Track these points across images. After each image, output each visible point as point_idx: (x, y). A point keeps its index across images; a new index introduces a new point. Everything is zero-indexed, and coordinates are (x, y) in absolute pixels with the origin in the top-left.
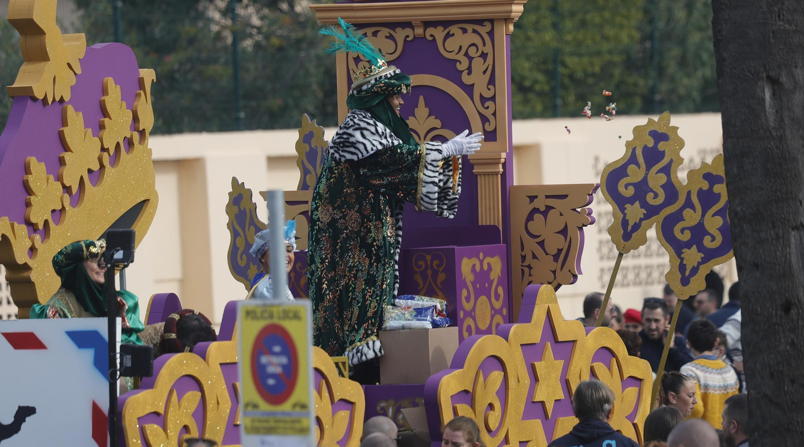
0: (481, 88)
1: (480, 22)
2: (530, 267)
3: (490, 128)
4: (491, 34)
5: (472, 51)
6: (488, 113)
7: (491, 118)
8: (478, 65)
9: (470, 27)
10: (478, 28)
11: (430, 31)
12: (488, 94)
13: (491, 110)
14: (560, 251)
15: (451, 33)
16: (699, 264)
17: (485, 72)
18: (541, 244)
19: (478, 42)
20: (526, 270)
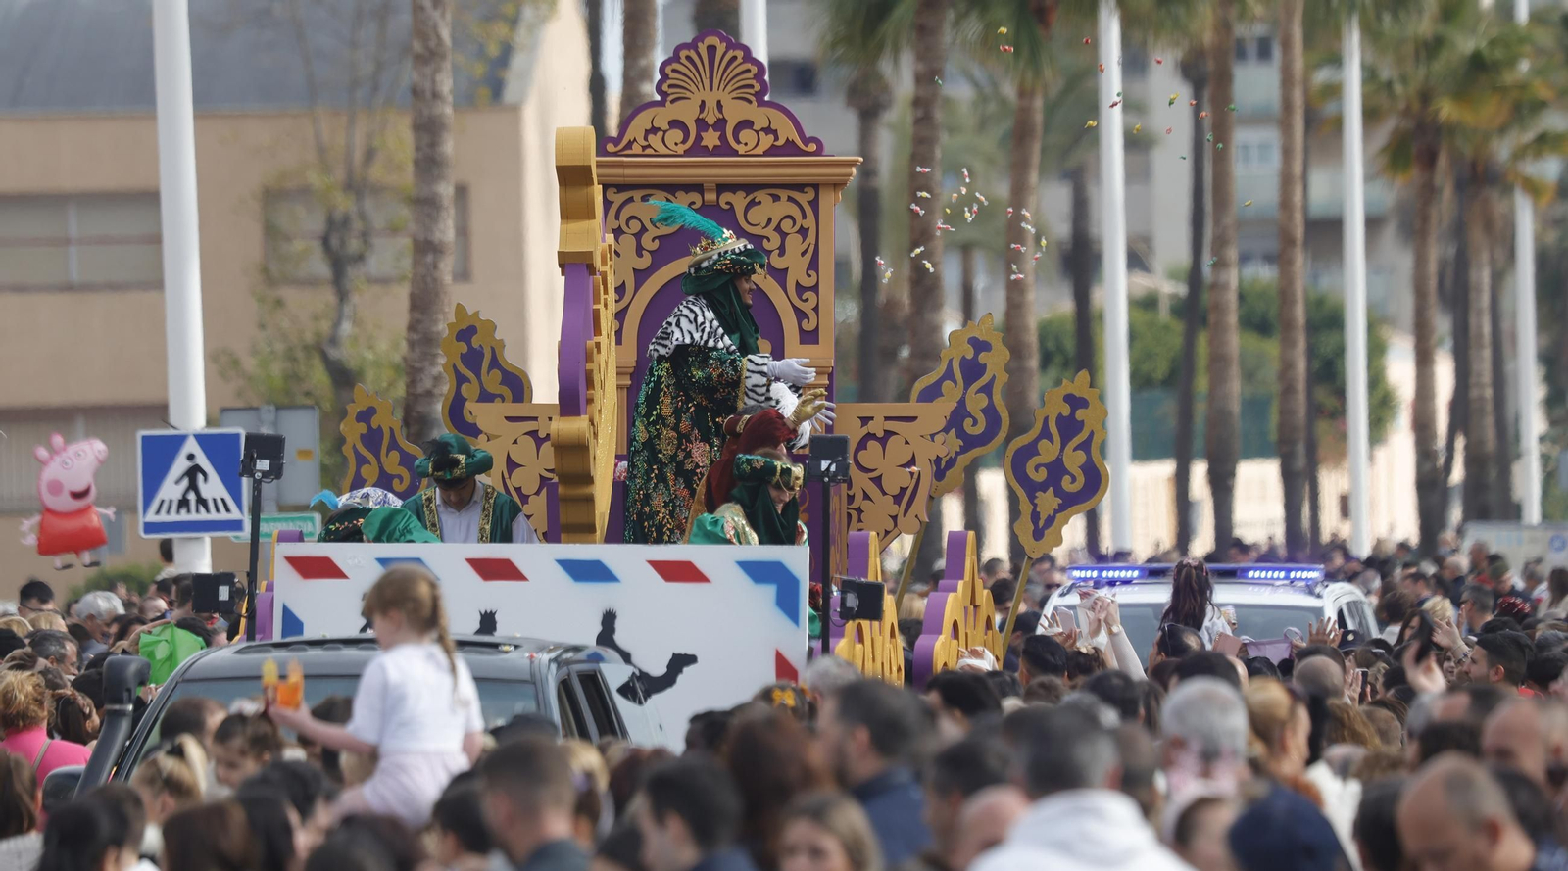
0: (797, 273)
1: (800, 187)
2: (859, 511)
3: (808, 327)
4: (815, 204)
5: (786, 226)
6: (807, 307)
7: (812, 315)
8: (794, 243)
9: (784, 194)
10: (796, 195)
11: (726, 197)
12: (807, 282)
13: (812, 303)
14: (903, 490)
15: (756, 200)
16: (1056, 512)
17: (803, 254)
18: (877, 481)
19: (797, 214)
20: (855, 515)
